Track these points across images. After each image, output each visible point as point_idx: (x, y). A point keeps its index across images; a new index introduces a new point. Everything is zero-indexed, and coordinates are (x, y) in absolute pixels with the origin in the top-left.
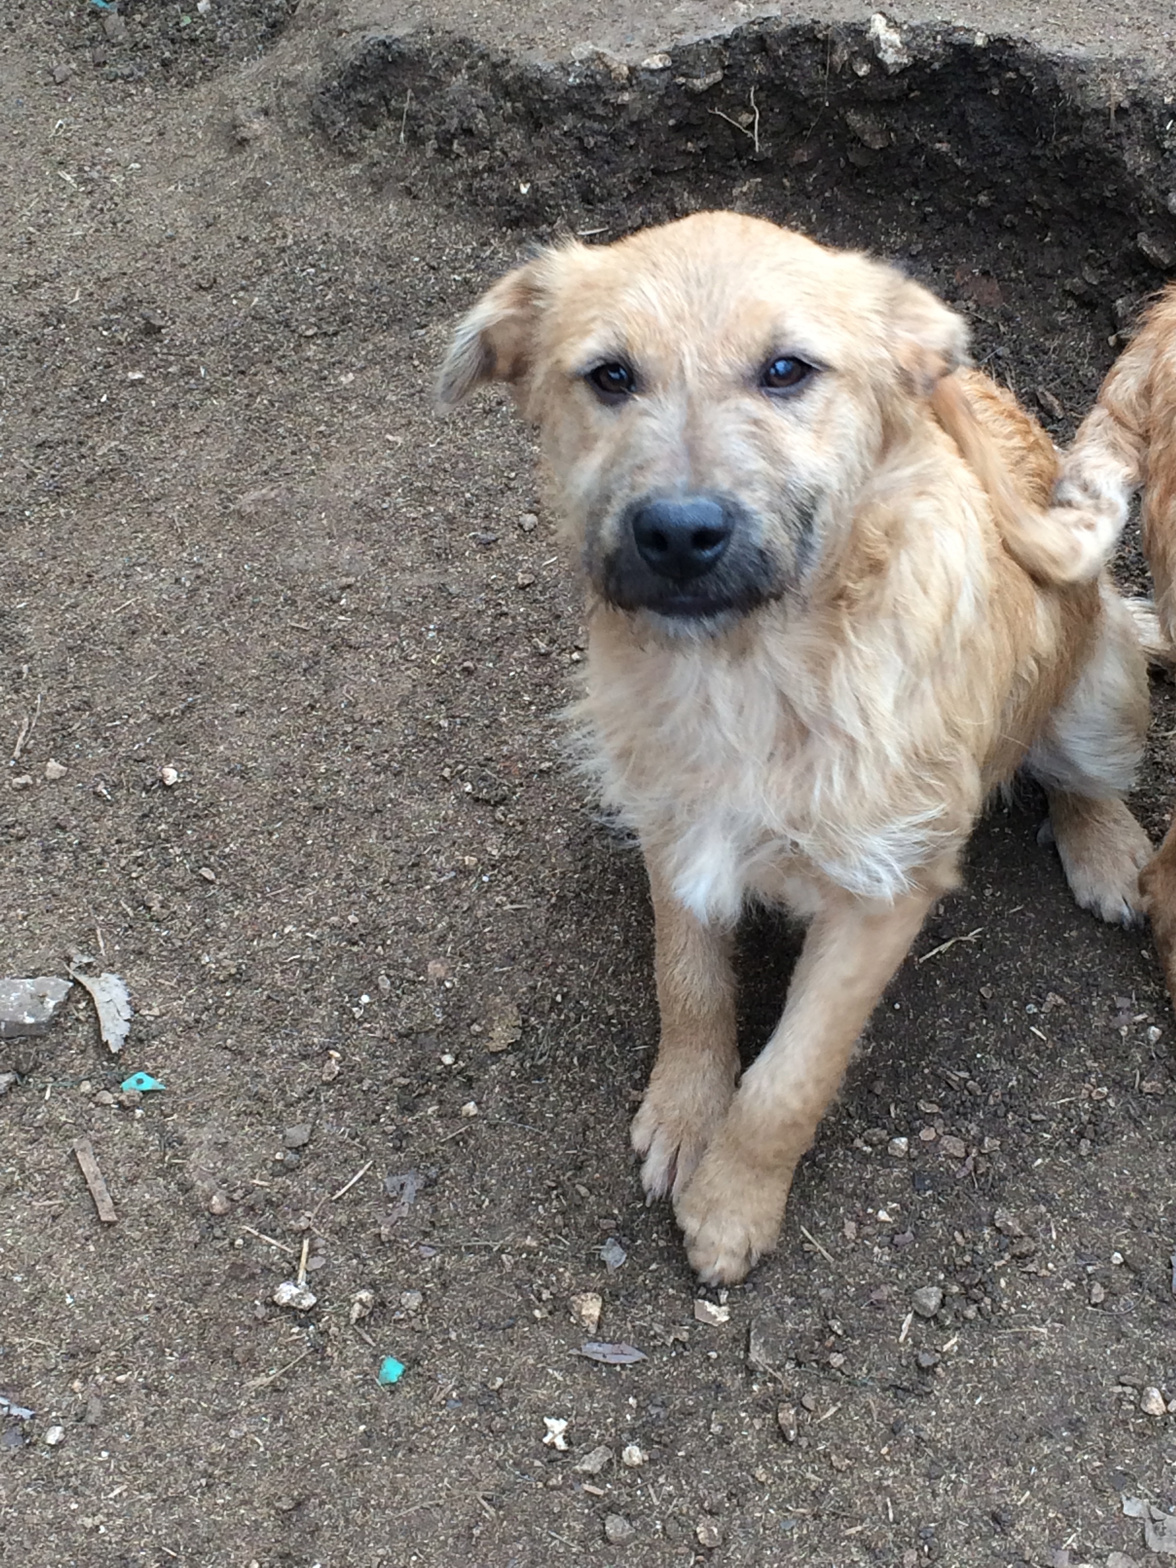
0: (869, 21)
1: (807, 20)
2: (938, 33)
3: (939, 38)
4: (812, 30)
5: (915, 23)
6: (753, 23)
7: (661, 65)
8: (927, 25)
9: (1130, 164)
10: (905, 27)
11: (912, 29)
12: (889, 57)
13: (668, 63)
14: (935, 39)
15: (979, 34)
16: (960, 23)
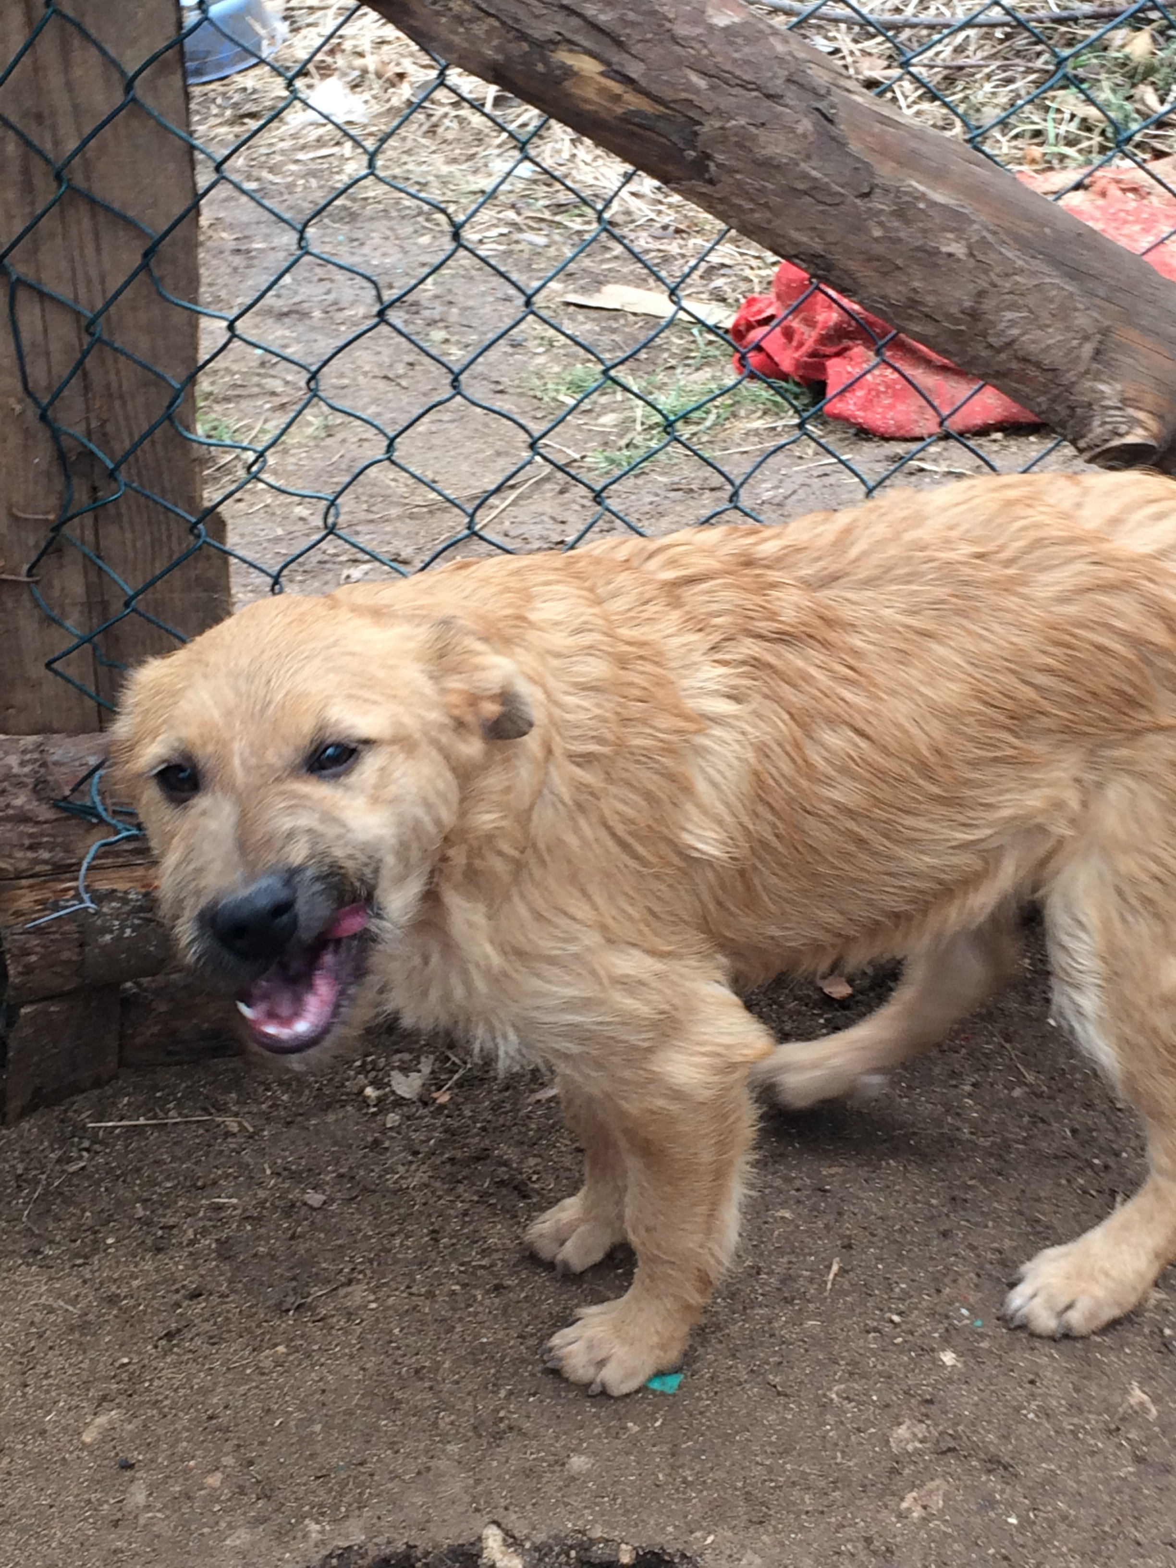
0: (480, 1539)
1: (400, 1547)
2: (572, 1547)
3: (573, 1553)
4: (408, 1557)
5: (540, 1537)
6: (330, 1556)
8: (556, 1537)
10: (528, 1545)
11: (537, 1549)
14: (568, 1556)
15: (623, 1546)
16: (597, 1532)
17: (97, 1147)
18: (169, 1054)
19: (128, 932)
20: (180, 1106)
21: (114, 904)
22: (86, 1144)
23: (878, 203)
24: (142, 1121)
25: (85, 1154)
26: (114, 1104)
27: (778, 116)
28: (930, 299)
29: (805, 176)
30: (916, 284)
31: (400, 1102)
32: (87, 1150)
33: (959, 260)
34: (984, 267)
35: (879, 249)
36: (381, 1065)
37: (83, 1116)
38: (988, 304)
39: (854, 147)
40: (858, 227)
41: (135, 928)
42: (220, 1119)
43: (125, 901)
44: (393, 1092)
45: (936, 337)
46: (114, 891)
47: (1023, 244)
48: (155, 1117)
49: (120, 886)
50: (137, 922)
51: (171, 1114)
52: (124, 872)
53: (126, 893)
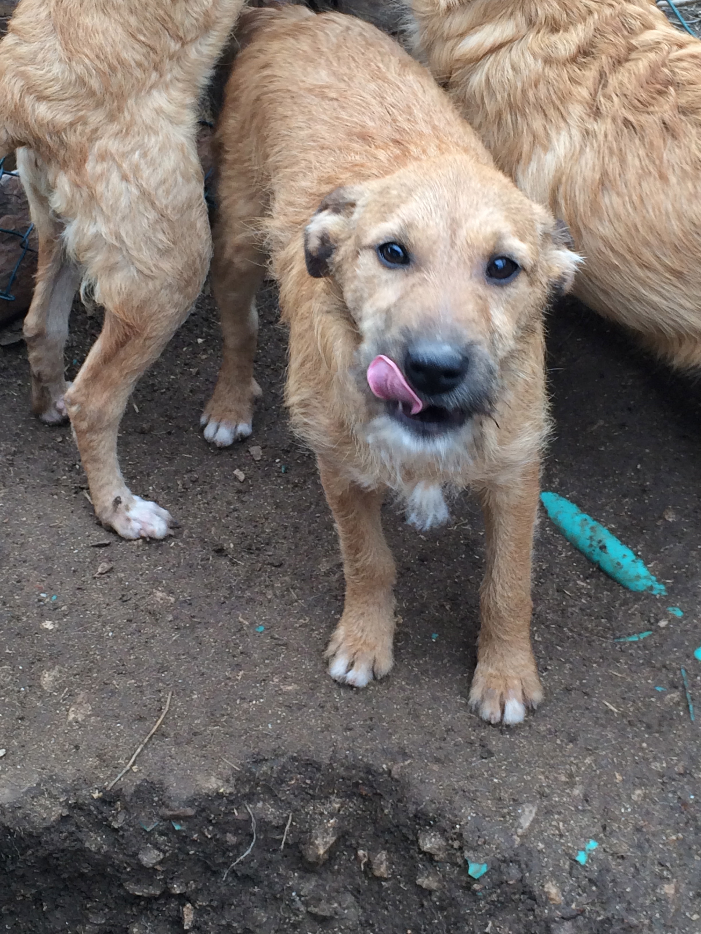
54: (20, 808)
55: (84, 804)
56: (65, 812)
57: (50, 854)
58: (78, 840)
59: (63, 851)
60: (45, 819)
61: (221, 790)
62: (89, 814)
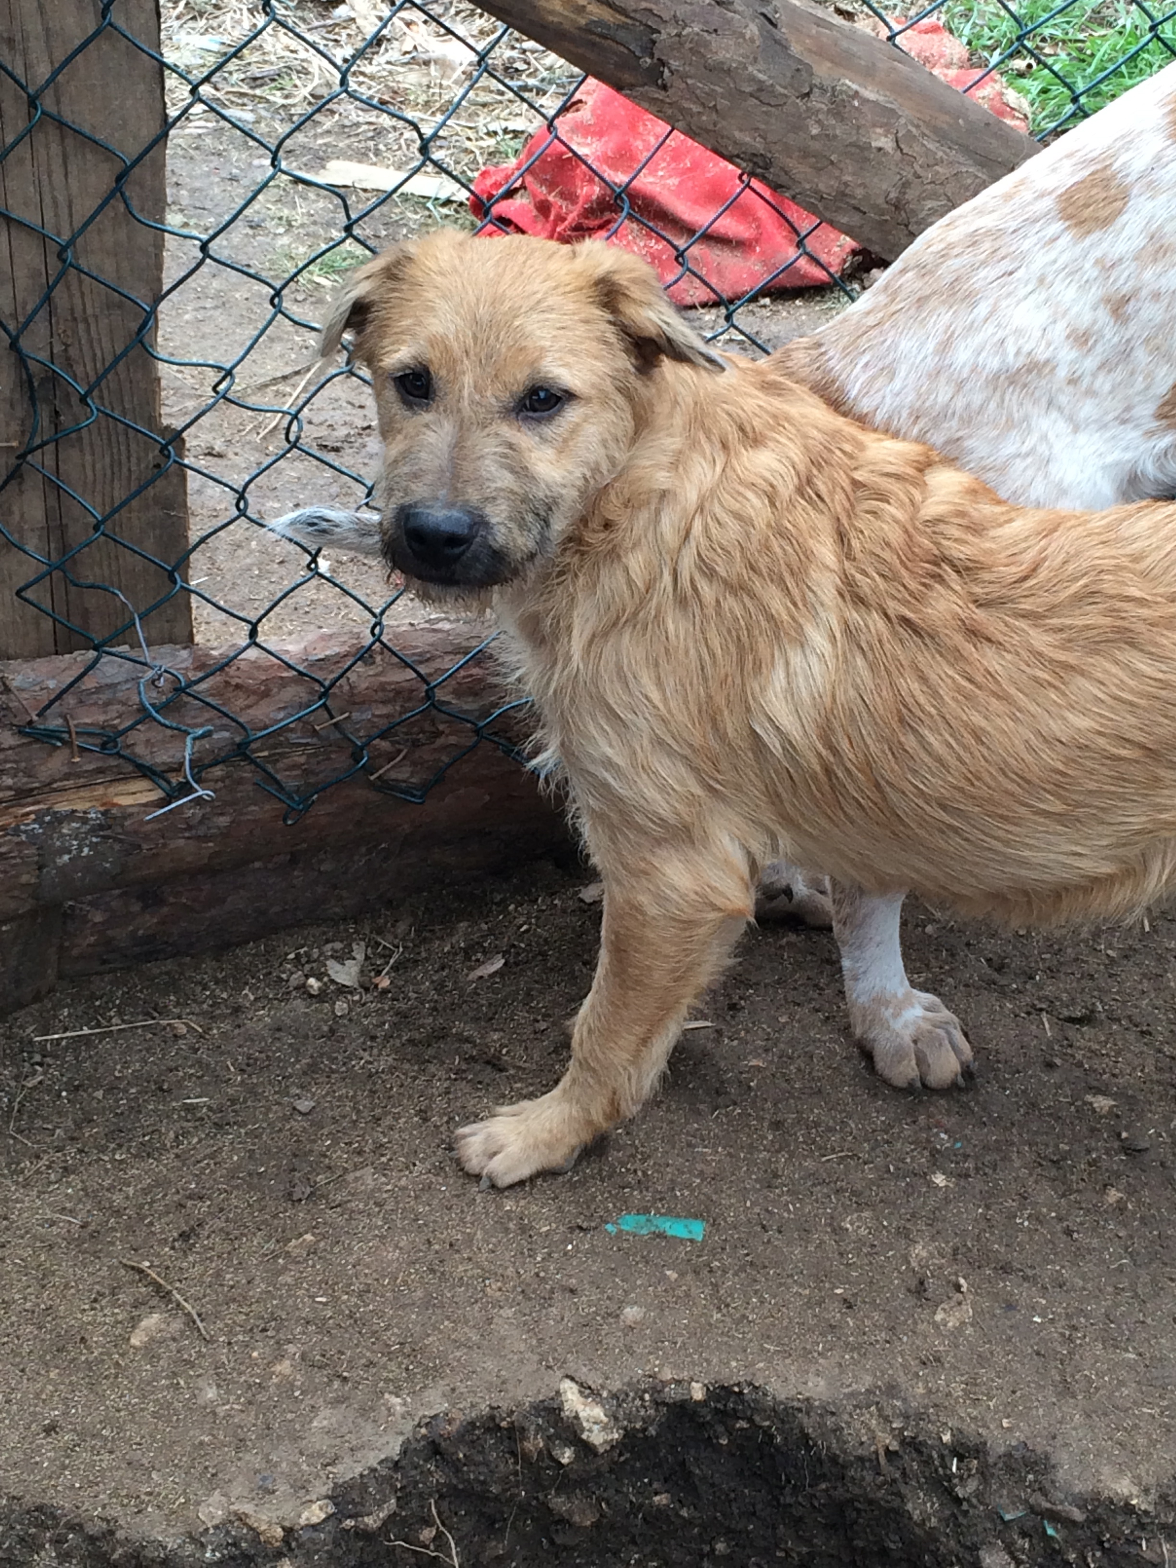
0: (558, 1393)
1: (484, 1409)
2: (645, 1391)
3: (647, 1397)
4: (492, 1418)
5: (616, 1385)
6: (419, 1425)
7: (323, 1516)
8: (629, 1384)
9: (916, 1515)
10: (605, 1394)
11: (614, 1396)
12: (597, 1437)
13: (331, 1509)
14: (642, 1399)
15: (694, 1384)
16: (667, 1374)
17: (48, 1060)
18: (104, 962)
19: (86, 850)
20: (120, 1013)
21: (74, 825)
22: (37, 1058)
23: (818, 102)
24: (86, 1031)
25: (38, 1068)
26: (55, 1017)
27: (729, 22)
28: (859, 192)
29: (752, 79)
30: (847, 178)
31: (343, 990)
32: (41, 1064)
33: (886, 154)
34: (908, 159)
35: (816, 146)
36: (315, 956)
37: (28, 1031)
38: (911, 194)
39: (795, 49)
40: (798, 127)
41: (92, 846)
42: (164, 1022)
43: (84, 821)
44: (332, 981)
45: (861, 227)
46: (74, 811)
47: (942, 136)
48: (99, 1025)
49: (80, 806)
50: (94, 840)
51: (114, 1021)
52: (83, 793)
53: (85, 812)
54: (833, 1414)
55: (923, 1443)
56: (895, 1446)
57: (851, 1501)
58: (899, 1495)
59: (871, 1502)
60: (862, 1443)
61: (1134, 1502)
62: (927, 1462)
